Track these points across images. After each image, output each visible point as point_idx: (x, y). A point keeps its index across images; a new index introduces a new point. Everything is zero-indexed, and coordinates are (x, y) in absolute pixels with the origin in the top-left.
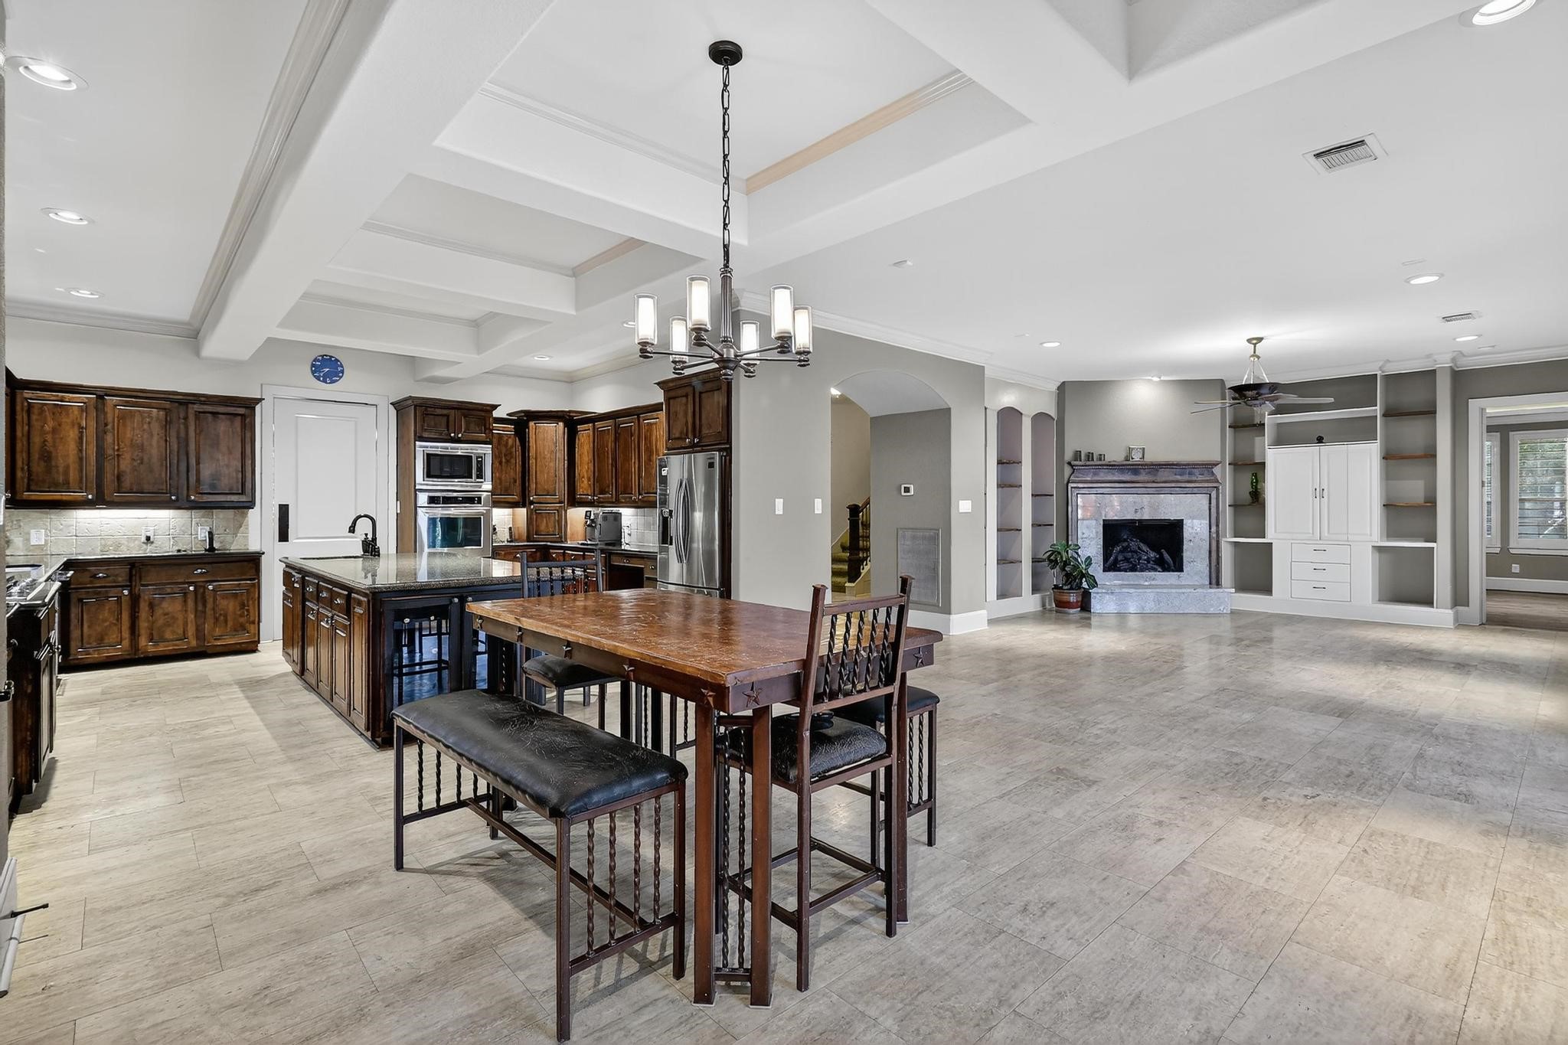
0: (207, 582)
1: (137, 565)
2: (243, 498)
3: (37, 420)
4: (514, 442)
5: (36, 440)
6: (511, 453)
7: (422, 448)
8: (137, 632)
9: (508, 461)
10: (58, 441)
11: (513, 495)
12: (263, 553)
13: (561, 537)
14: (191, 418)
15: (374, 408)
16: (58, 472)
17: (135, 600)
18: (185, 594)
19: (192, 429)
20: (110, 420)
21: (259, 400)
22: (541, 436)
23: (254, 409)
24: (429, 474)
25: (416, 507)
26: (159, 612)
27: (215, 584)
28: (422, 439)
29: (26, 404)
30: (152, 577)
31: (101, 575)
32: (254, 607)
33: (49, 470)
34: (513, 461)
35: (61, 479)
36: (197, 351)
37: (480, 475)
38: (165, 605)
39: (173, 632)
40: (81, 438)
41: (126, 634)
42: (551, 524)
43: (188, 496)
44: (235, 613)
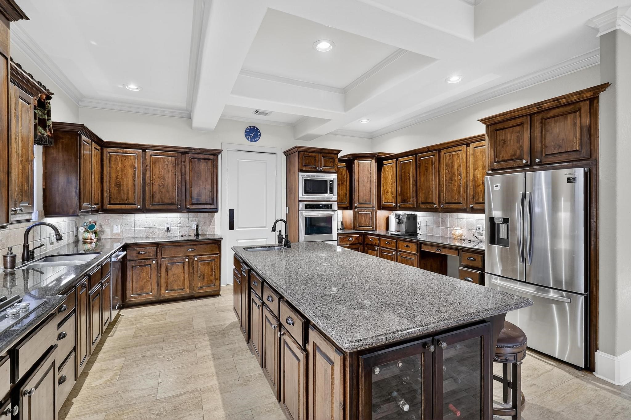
0: (194, 256)
1: (160, 246)
2: (212, 206)
3: (114, 164)
4: (345, 172)
5: (114, 175)
6: (344, 178)
7: (302, 177)
8: (160, 285)
9: (342, 183)
10: (124, 175)
11: (345, 203)
12: (222, 239)
13: (373, 228)
14: (188, 161)
15: (275, 155)
16: (124, 193)
17: (159, 266)
18: (184, 263)
19: (188, 167)
20: (148, 163)
21: (220, 151)
22: (361, 168)
23: (218, 156)
24: (306, 191)
25: (299, 211)
26: (170, 274)
27: (198, 257)
28: (302, 171)
29: (108, 155)
30: (167, 252)
31: (142, 252)
32: (218, 269)
33: (119, 192)
34: (345, 183)
35: (125, 197)
36: (190, 125)
37: (331, 192)
38: (173, 269)
39: (178, 285)
40: (135, 174)
41: (155, 287)
42: (367, 220)
43: (186, 205)
44: (208, 274)
